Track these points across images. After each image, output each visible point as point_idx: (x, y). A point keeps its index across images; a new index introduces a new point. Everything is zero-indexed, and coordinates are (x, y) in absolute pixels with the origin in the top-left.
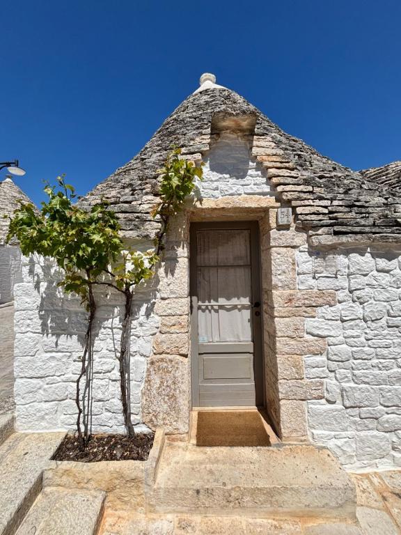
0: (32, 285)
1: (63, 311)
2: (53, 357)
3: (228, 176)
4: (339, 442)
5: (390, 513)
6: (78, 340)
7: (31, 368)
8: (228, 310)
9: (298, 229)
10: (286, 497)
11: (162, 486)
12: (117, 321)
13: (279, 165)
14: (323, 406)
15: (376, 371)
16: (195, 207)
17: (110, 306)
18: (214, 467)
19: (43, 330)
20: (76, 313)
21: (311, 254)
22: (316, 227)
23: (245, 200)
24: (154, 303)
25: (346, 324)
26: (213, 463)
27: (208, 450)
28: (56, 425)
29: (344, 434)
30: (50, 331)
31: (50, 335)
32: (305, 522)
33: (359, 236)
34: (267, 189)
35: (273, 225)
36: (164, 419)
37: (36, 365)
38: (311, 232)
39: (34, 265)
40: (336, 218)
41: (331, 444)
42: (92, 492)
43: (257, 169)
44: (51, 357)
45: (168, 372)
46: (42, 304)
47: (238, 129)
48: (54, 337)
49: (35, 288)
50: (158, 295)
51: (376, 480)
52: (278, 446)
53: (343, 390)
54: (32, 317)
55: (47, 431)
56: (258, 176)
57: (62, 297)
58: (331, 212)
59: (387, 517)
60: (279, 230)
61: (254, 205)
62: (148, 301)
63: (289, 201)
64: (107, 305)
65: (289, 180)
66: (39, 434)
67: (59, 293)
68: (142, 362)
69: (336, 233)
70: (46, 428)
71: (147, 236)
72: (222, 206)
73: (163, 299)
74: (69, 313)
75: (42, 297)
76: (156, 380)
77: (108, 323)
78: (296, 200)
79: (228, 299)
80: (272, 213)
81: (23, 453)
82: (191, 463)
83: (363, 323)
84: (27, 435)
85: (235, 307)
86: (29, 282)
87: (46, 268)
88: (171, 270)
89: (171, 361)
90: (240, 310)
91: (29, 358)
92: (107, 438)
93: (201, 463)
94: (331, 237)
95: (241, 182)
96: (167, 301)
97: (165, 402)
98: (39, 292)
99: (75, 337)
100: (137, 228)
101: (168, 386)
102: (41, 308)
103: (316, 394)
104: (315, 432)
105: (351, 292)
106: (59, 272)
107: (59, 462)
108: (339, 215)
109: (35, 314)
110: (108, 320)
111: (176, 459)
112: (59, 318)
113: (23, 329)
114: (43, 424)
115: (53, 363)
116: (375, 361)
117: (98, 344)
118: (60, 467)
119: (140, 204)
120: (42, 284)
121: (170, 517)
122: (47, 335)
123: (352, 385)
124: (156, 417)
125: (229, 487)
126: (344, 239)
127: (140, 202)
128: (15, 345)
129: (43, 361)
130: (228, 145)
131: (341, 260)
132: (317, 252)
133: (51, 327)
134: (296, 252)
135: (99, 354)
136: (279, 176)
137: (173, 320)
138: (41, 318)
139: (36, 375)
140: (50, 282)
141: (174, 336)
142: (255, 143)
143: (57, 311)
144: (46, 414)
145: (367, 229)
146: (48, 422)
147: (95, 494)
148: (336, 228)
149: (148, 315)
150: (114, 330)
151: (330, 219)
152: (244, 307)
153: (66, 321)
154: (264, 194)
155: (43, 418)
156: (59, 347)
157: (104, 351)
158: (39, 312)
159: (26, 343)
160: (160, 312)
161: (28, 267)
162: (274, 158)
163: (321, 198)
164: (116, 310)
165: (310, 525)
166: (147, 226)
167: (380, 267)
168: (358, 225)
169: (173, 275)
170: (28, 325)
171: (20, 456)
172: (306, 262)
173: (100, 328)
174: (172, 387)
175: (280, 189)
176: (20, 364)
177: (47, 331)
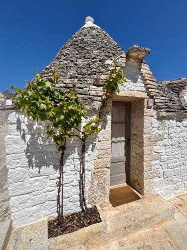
0: (20, 137)
1: (42, 152)
2: (37, 180)
3: (130, 81)
4: (161, 192)
5: (181, 212)
6: (53, 168)
7: (22, 189)
8: (116, 143)
9: (154, 109)
10: (156, 218)
11: (111, 231)
12: (76, 154)
13: (150, 79)
14: (157, 180)
15: (174, 164)
16: (116, 95)
17: (73, 147)
18: (126, 214)
19: (29, 165)
20: (51, 152)
21: (157, 120)
22: (161, 109)
23: (137, 94)
24: (95, 144)
25: (166, 147)
26: (125, 213)
27: (119, 207)
28: (40, 217)
29: (163, 188)
30: (34, 165)
31: (34, 167)
32: (161, 225)
33: (174, 113)
34: (144, 89)
35: (146, 106)
36: (99, 199)
37: (25, 186)
38: (159, 110)
39: (20, 124)
40: (167, 105)
41: (159, 193)
42: (77, 246)
43: (141, 79)
44: (36, 180)
45: (102, 177)
46: (27, 149)
47: (136, 58)
48: (37, 168)
49: (22, 138)
50: (97, 140)
51: (172, 202)
52: (143, 198)
53: (164, 172)
54: (20, 157)
55: (35, 222)
56: (141, 83)
57: (42, 143)
58: (165, 102)
59: (181, 214)
60: (148, 108)
61: (139, 96)
62: (92, 143)
63: (153, 96)
64: (71, 147)
65: (153, 87)
66: (30, 225)
67: (40, 141)
68: (89, 174)
69: (167, 111)
70: (34, 221)
71: (95, 109)
72: (127, 95)
73: (99, 141)
74: (47, 153)
75: (27, 144)
76: (96, 182)
77: (71, 156)
78: (155, 96)
79: (116, 138)
80: (146, 101)
81: (28, 240)
82: (116, 216)
83: (171, 147)
84: (23, 229)
85: (119, 141)
86: (17, 135)
87: (30, 126)
88: (104, 127)
89: (103, 171)
90: (121, 143)
91: (19, 183)
92: (71, 215)
93: (120, 215)
94: (166, 113)
95: (135, 84)
96: (101, 143)
97: (100, 191)
98: (25, 141)
99: (51, 166)
100: (89, 104)
101: (101, 183)
102: (27, 151)
103: (156, 175)
104: (155, 189)
105: (169, 135)
106: (39, 128)
107: (56, 238)
108: (168, 104)
109: (23, 155)
110: (71, 154)
111: (109, 216)
112: (40, 156)
113: (14, 165)
114: (32, 219)
115: (37, 183)
116: (173, 160)
117: (65, 168)
118: (58, 240)
119: (89, 90)
120: (26, 136)
121: (114, 243)
122: (32, 167)
123: (167, 170)
124: (95, 199)
125: (137, 221)
126: (170, 114)
127: (88, 89)
128: (8, 177)
129: (30, 183)
130: (130, 65)
131: (167, 122)
132: (160, 119)
133: (35, 162)
134: (152, 118)
135: (66, 174)
136: (150, 84)
137: (104, 151)
138: (27, 158)
139: (26, 193)
140: (33, 135)
141: (105, 159)
142: (142, 67)
143: (39, 152)
144: (34, 213)
145: (177, 110)
146: (35, 217)
147: (80, 246)
148: (167, 109)
149: (92, 150)
150: (75, 160)
151: (165, 105)
152: (122, 141)
153: (45, 158)
154: (143, 91)
155: (32, 216)
156: (41, 174)
157: (69, 172)
158: (26, 154)
159: (18, 174)
160: (98, 148)
161: (16, 125)
162: (149, 76)
163: (162, 96)
164: (76, 149)
165: (163, 225)
166: (95, 103)
167: (178, 125)
168: (174, 108)
169: (105, 129)
170: (18, 163)
171: (27, 243)
172: (156, 123)
173: (67, 159)
174: (103, 183)
175: (150, 90)
176: (13, 188)
177: (33, 165)
